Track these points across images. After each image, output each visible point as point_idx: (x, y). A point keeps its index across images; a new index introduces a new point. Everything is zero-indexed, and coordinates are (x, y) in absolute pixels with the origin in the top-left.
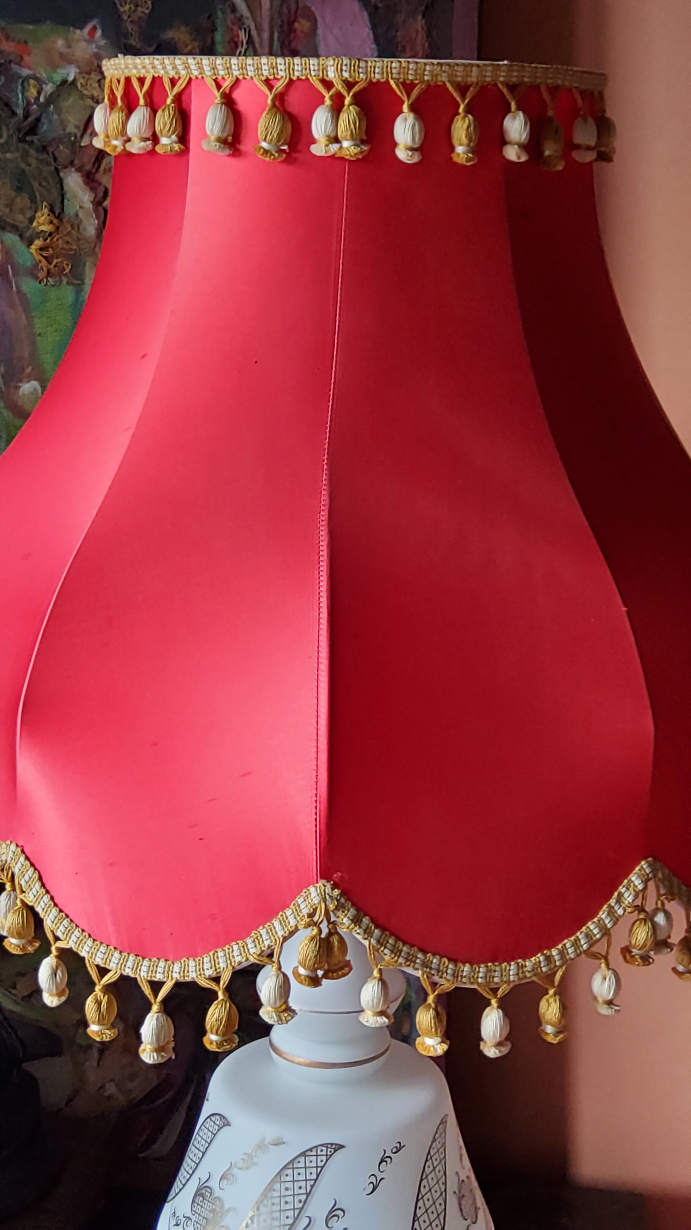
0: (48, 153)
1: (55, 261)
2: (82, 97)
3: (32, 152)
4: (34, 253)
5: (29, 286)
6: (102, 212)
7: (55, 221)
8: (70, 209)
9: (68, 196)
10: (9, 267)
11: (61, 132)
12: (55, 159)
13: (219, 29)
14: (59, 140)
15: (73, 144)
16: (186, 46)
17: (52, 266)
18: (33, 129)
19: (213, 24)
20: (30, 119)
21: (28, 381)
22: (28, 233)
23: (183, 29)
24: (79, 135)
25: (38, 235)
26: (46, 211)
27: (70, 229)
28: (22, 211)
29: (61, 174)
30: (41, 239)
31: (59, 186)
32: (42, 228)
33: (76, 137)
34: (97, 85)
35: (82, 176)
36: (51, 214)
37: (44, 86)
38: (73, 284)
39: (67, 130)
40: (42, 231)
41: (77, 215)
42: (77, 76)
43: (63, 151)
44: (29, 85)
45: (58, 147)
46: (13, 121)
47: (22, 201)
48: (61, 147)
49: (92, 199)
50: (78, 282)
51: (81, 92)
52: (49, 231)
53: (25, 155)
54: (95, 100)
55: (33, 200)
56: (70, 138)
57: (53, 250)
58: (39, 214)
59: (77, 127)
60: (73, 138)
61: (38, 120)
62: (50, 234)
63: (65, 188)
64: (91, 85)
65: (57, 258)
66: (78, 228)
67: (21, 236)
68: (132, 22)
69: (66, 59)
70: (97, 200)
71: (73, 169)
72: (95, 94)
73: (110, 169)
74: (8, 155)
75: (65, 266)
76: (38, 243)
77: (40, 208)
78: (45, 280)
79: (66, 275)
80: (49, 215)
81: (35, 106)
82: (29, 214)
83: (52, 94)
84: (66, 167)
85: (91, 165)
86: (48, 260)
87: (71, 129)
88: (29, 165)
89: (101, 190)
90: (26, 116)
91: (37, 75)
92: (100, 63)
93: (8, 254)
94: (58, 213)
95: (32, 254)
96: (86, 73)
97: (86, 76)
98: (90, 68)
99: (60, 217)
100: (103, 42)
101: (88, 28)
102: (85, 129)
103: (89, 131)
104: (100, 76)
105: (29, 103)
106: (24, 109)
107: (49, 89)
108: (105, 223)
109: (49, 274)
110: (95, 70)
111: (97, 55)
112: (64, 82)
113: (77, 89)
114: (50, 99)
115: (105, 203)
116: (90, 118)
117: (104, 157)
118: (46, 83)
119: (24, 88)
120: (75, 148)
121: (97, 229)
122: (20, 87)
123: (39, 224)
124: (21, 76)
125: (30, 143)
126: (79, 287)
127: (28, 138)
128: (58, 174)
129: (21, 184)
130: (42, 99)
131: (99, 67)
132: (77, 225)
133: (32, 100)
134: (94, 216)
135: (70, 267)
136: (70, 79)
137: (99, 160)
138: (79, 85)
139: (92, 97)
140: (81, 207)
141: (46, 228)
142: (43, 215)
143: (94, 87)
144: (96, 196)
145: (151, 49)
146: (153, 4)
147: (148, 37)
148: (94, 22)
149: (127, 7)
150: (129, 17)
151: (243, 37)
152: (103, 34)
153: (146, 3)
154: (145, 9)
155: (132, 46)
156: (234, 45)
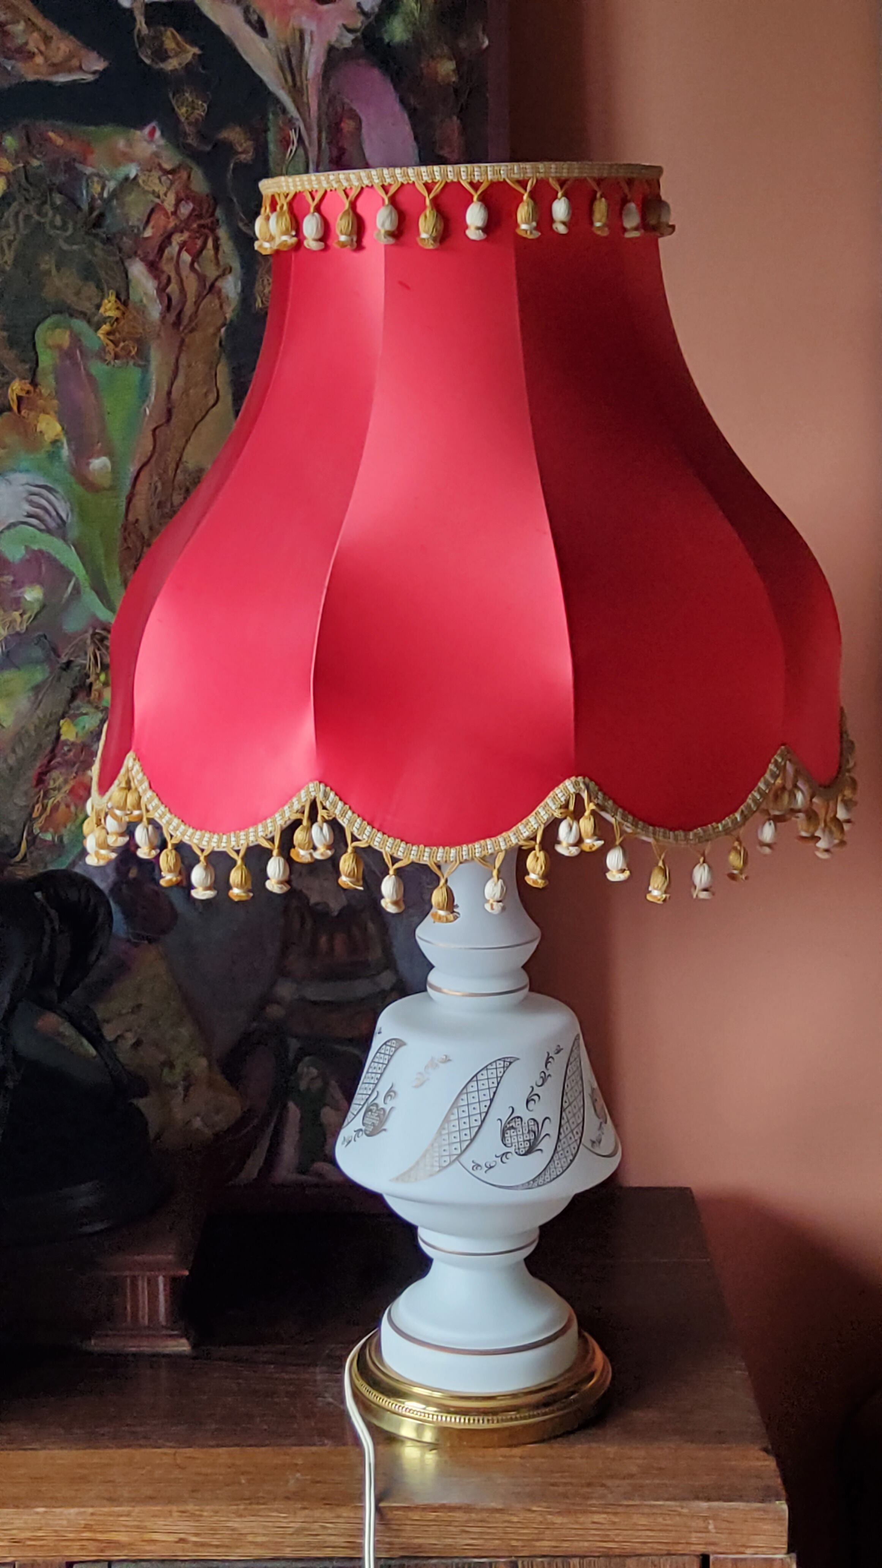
0: (112, 245)
1: (122, 344)
2: (145, 192)
3: (98, 244)
4: (102, 337)
5: (97, 368)
6: (166, 298)
7: (122, 307)
8: (134, 297)
9: (133, 284)
10: (78, 352)
11: (125, 225)
12: (120, 252)
13: (271, 129)
14: (123, 233)
15: (137, 236)
16: (241, 145)
17: (118, 349)
18: (99, 222)
19: (266, 124)
20: (95, 214)
21: (98, 457)
22: (96, 319)
23: (238, 129)
24: (141, 228)
25: (104, 320)
26: (113, 298)
27: (135, 314)
28: (90, 299)
29: (126, 264)
30: (108, 324)
31: (124, 275)
32: (108, 314)
33: (138, 229)
34: (157, 181)
35: (146, 265)
36: (118, 302)
37: (108, 183)
38: (139, 366)
39: (130, 224)
40: (109, 317)
41: (141, 301)
42: (139, 174)
43: (127, 242)
44: (92, 182)
45: (122, 239)
46: (80, 216)
47: (90, 289)
48: (125, 239)
49: (156, 285)
50: (144, 363)
51: (143, 189)
52: (115, 316)
53: (91, 247)
54: (156, 195)
55: (99, 287)
56: (133, 231)
57: (119, 333)
58: (106, 301)
59: (139, 220)
60: (136, 231)
61: (102, 216)
62: (117, 319)
63: (130, 276)
64: (152, 181)
65: (124, 341)
66: (143, 312)
67: (89, 322)
68: (190, 124)
69: (129, 158)
70: (161, 287)
71: (137, 259)
72: (156, 189)
73: (172, 259)
74: (75, 247)
75: (131, 348)
76: (106, 327)
77: (106, 295)
78: (112, 363)
79: (133, 357)
80: (116, 302)
81: (99, 201)
82: (96, 301)
83: (115, 190)
84: (130, 257)
85: (154, 255)
86: (116, 344)
87: (134, 221)
88: (95, 255)
89: (165, 277)
90: (91, 212)
91: (101, 173)
92: (161, 161)
93: (76, 339)
94: (123, 300)
95: (99, 338)
96: (148, 170)
97: (147, 173)
98: (151, 165)
99: (125, 304)
100: (162, 142)
101: (147, 130)
102: (148, 222)
103: (151, 224)
104: (160, 173)
105: (93, 199)
106: (89, 204)
107: (112, 185)
108: (169, 308)
109: (116, 357)
110: (155, 168)
111: (156, 155)
112: (127, 178)
113: (139, 185)
114: (114, 195)
115: (169, 290)
116: (152, 211)
117: (166, 247)
118: (109, 180)
119: (88, 185)
120: (138, 239)
121: (161, 314)
122: (84, 184)
123: (106, 311)
124: (85, 174)
125: (96, 236)
126: (145, 368)
127: (94, 231)
128: (123, 263)
129: (88, 273)
130: (105, 195)
131: (159, 165)
132: (142, 310)
133: (96, 196)
134: (158, 301)
135: (136, 349)
136: (132, 176)
137: (161, 250)
138: (141, 181)
139: (153, 192)
140: (145, 294)
141: (113, 313)
142: (109, 302)
143: (156, 184)
144: (159, 283)
145: (208, 148)
146: (209, 107)
147: (203, 137)
148: (153, 124)
149: (184, 110)
150: (187, 119)
151: (294, 136)
152: (163, 134)
153: (202, 106)
154: (201, 111)
155: (190, 145)
156: (285, 143)
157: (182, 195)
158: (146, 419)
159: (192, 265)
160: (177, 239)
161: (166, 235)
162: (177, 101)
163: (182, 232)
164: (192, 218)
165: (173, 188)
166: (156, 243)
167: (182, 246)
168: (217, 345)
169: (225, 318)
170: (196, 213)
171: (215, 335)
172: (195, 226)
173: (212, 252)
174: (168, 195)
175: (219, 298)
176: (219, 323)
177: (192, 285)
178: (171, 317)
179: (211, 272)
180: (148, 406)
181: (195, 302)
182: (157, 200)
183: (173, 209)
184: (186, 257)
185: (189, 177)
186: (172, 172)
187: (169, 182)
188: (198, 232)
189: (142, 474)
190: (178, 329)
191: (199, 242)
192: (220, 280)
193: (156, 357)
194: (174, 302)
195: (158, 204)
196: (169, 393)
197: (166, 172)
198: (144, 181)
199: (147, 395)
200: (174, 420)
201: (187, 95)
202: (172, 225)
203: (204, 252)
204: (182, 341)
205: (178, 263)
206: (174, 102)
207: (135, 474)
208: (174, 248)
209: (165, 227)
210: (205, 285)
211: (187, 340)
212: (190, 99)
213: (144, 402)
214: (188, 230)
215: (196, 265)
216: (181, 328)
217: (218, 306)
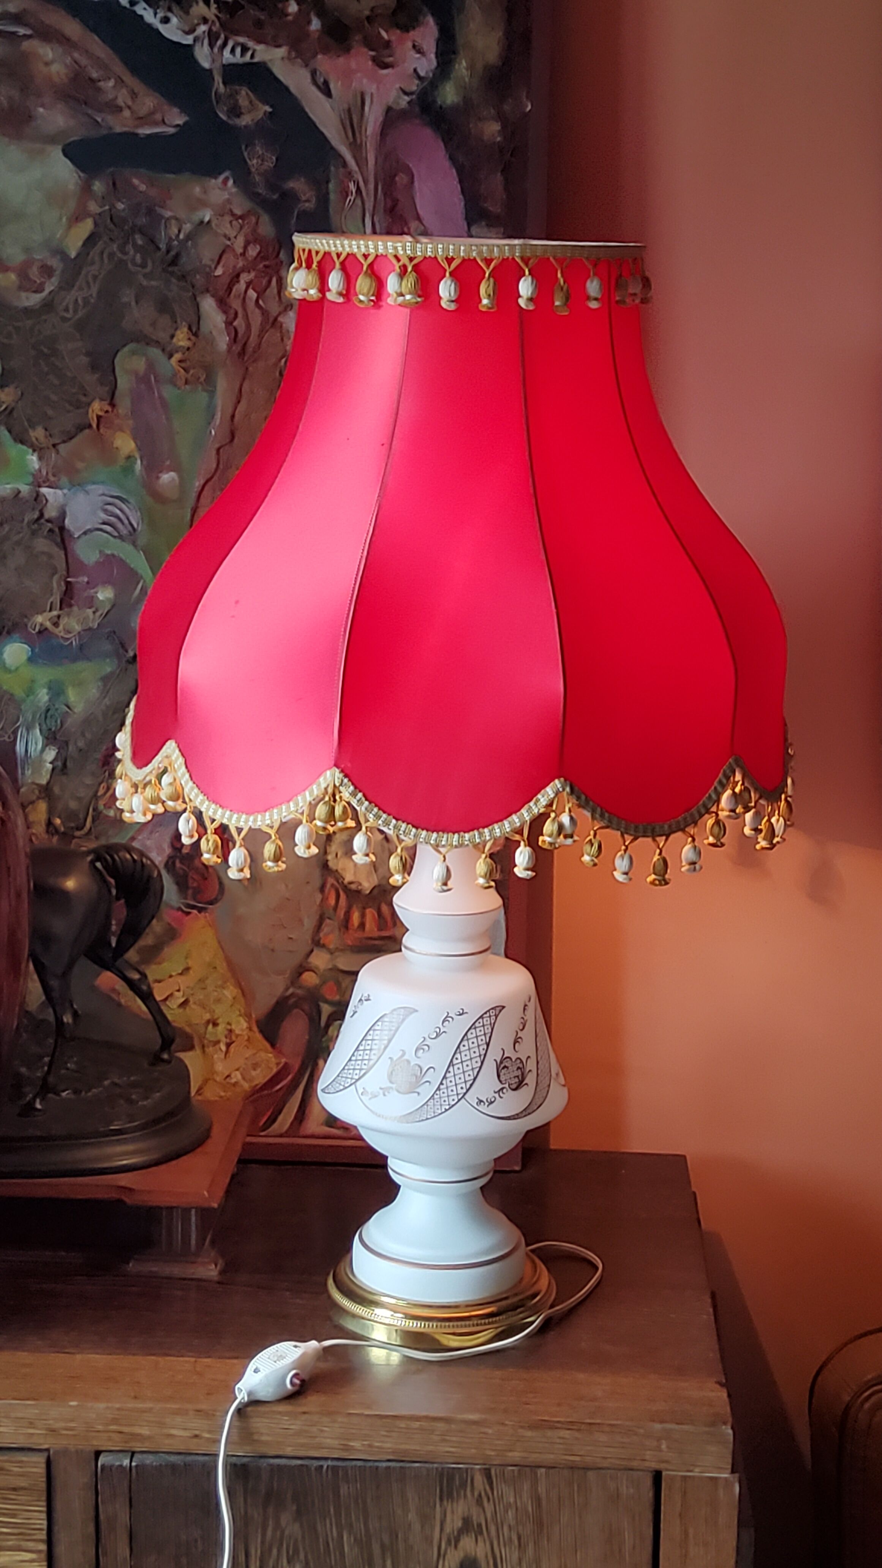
0: (186, 282)
1: (192, 372)
2: (218, 235)
3: (174, 280)
4: (174, 364)
5: (169, 392)
6: (233, 331)
7: (193, 338)
8: (205, 328)
9: (203, 317)
10: (153, 378)
11: (198, 264)
12: (193, 287)
13: (332, 181)
14: (196, 271)
15: (208, 274)
16: (305, 195)
17: (189, 376)
18: (174, 262)
20: (173, 253)
21: (167, 472)
22: (169, 349)
24: (213, 266)
25: (178, 349)
26: (186, 330)
27: (205, 344)
28: (164, 330)
29: (198, 299)
30: (180, 353)
31: (196, 308)
32: (181, 343)
33: (210, 267)
34: (229, 226)
35: (216, 301)
36: (189, 332)
37: (184, 226)
38: (207, 391)
39: (203, 262)
40: (181, 347)
41: (211, 333)
42: (213, 218)
43: (199, 279)
44: (170, 224)
45: (195, 276)
46: (159, 254)
47: (165, 320)
48: (198, 277)
49: (224, 319)
50: (211, 389)
51: (216, 232)
52: (187, 346)
53: (168, 283)
54: (227, 237)
55: (173, 319)
56: (205, 270)
57: (190, 361)
58: (178, 332)
59: (212, 260)
60: (208, 269)
61: (178, 255)
62: (188, 349)
63: (201, 310)
64: (224, 225)
65: (194, 368)
66: (212, 344)
67: (163, 350)
68: (259, 174)
69: (203, 204)
70: (228, 320)
71: (208, 295)
72: (227, 233)
73: (239, 296)
74: (153, 283)
75: (200, 375)
77: (179, 327)
78: (183, 387)
81: (176, 242)
82: (170, 331)
83: (190, 233)
84: (202, 293)
85: (223, 291)
86: (186, 370)
87: (206, 261)
88: (171, 290)
89: (232, 312)
90: (168, 252)
91: (178, 216)
92: (232, 207)
93: (151, 366)
94: (195, 331)
95: (171, 365)
96: (220, 215)
97: (220, 218)
98: (223, 211)
99: (196, 335)
100: (234, 190)
101: (222, 178)
102: (218, 263)
103: (221, 264)
104: (231, 218)
105: (170, 238)
106: (167, 244)
107: (187, 227)
108: (235, 340)
109: (186, 382)
110: (228, 213)
111: (229, 201)
112: (202, 222)
113: (212, 229)
114: (189, 237)
115: (235, 324)
116: (223, 252)
117: (234, 285)
118: (186, 224)
119: (166, 227)
120: (209, 277)
121: (228, 345)
122: (163, 227)
123: (179, 340)
124: (162, 217)
125: (172, 274)
126: (212, 393)
127: (170, 269)
128: (195, 299)
129: (164, 306)
130: (181, 236)
131: (231, 211)
132: (211, 341)
133: (174, 237)
134: (226, 333)
135: (204, 376)
136: (207, 219)
137: (230, 289)
138: (213, 225)
139: (225, 236)
140: (215, 326)
141: (184, 343)
142: (182, 333)
143: (226, 227)
144: (227, 318)
145: (275, 197)
146: (277, 159)
147: (272, 187)
148: (227, 174)
149: (255, 161)
150: (257, 169)
151: (352, 187)
152: (234, 182)
153: (271, 158)
154: (270, 163)
155: (259, 194)
156: (344, 194)
157: (251, 238)
158: (212, 439)
159: (257, 301)
160: (245, 278)
161: (235, 274)
162: (249, 154)
163: (249, 272)
164: (259, 259)
165: (242, 232)
166: (226, 280)
167: (248, 285)
168: (277, 374)
169: (286, 351)
170: (262, 254)
171: (276, 365)
172: (261, 266)
173: (275, 291)
174: (238, 237)
175: (281, 332)
176: (280, 355)
177: (256, 319)
178: (237, 348)
179: (274, 308)
180: (214, 428)
181: (259, 336)
182: (228, 243)
183: (241, 251)
184: (252, 294)
185: (257, 223)
186: (241, 217)
187: (239, 226)
188: (263, 272)
189: (206, 488)
190: (243, 359)
191: (264, 282)
192: (282, 315)
193: (222, 384)
194: (240, 335)
195: (228, 246)
196: (233, 416)
197: (237, 217)
198: (216, 225)
199: (213, 417)
200: (236, 440)
201: (258, 148)
202: (241, 264)
203: (268, 290)
204: (247, 368)
205: (244, 299)
206: (246, 154)
207: (200, 489)
208: (242, 285)
209: (235, 267)
210: (268, 319)
211: (250, 369)
212: (260, 152)
213: (210, 423)
214: (254, 270)
215: (261, 302)
216: (246, 358)
217: (280, 338)
